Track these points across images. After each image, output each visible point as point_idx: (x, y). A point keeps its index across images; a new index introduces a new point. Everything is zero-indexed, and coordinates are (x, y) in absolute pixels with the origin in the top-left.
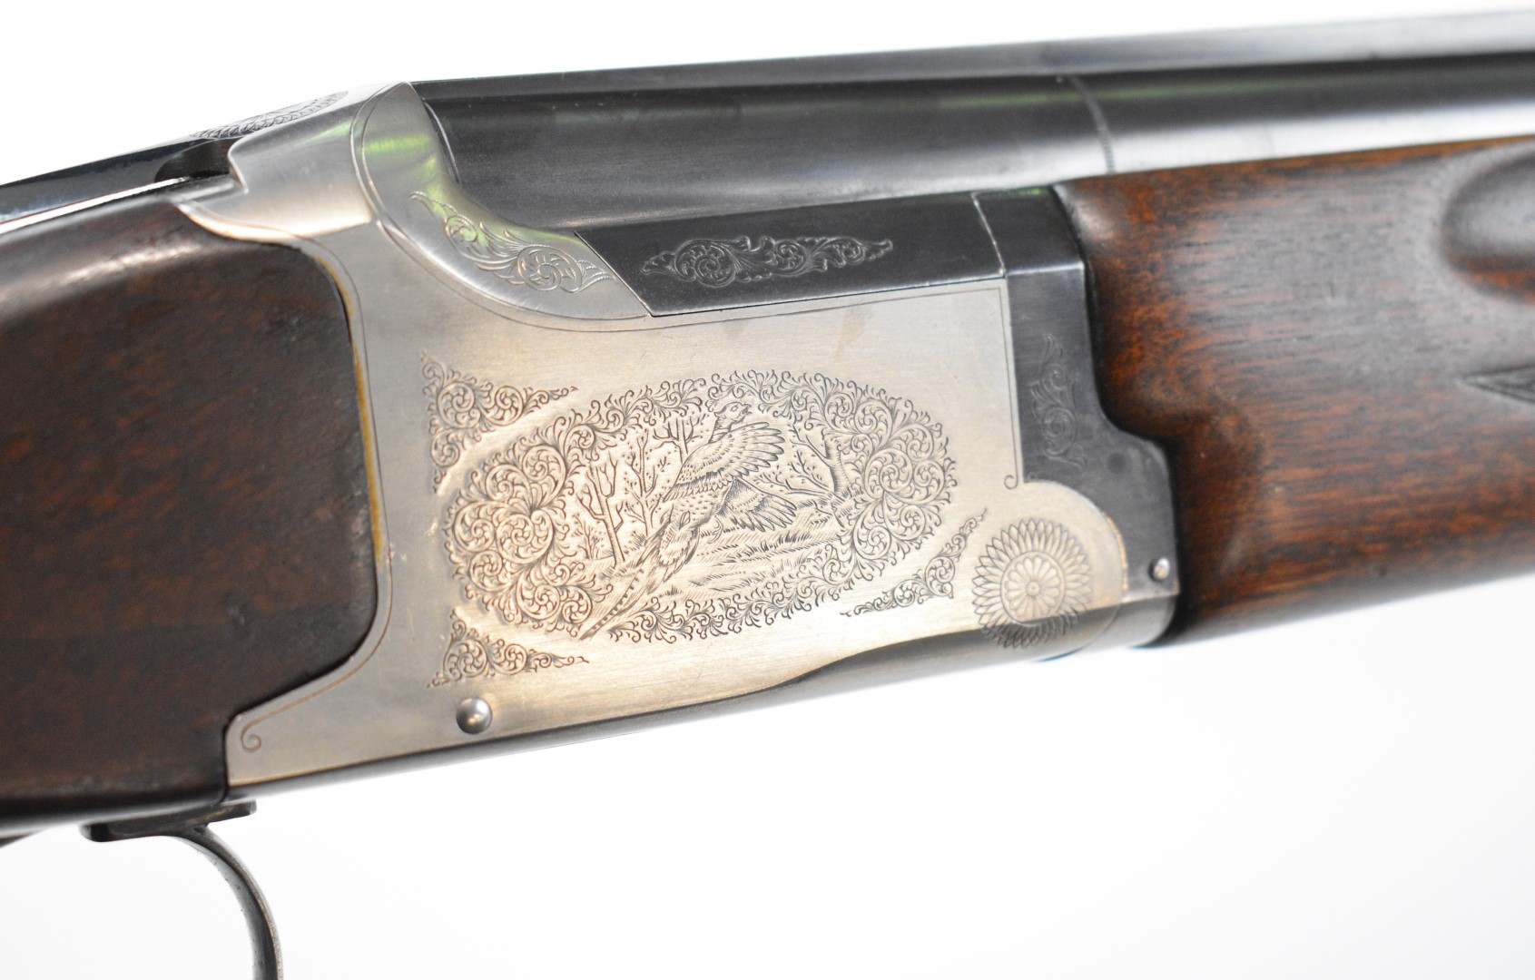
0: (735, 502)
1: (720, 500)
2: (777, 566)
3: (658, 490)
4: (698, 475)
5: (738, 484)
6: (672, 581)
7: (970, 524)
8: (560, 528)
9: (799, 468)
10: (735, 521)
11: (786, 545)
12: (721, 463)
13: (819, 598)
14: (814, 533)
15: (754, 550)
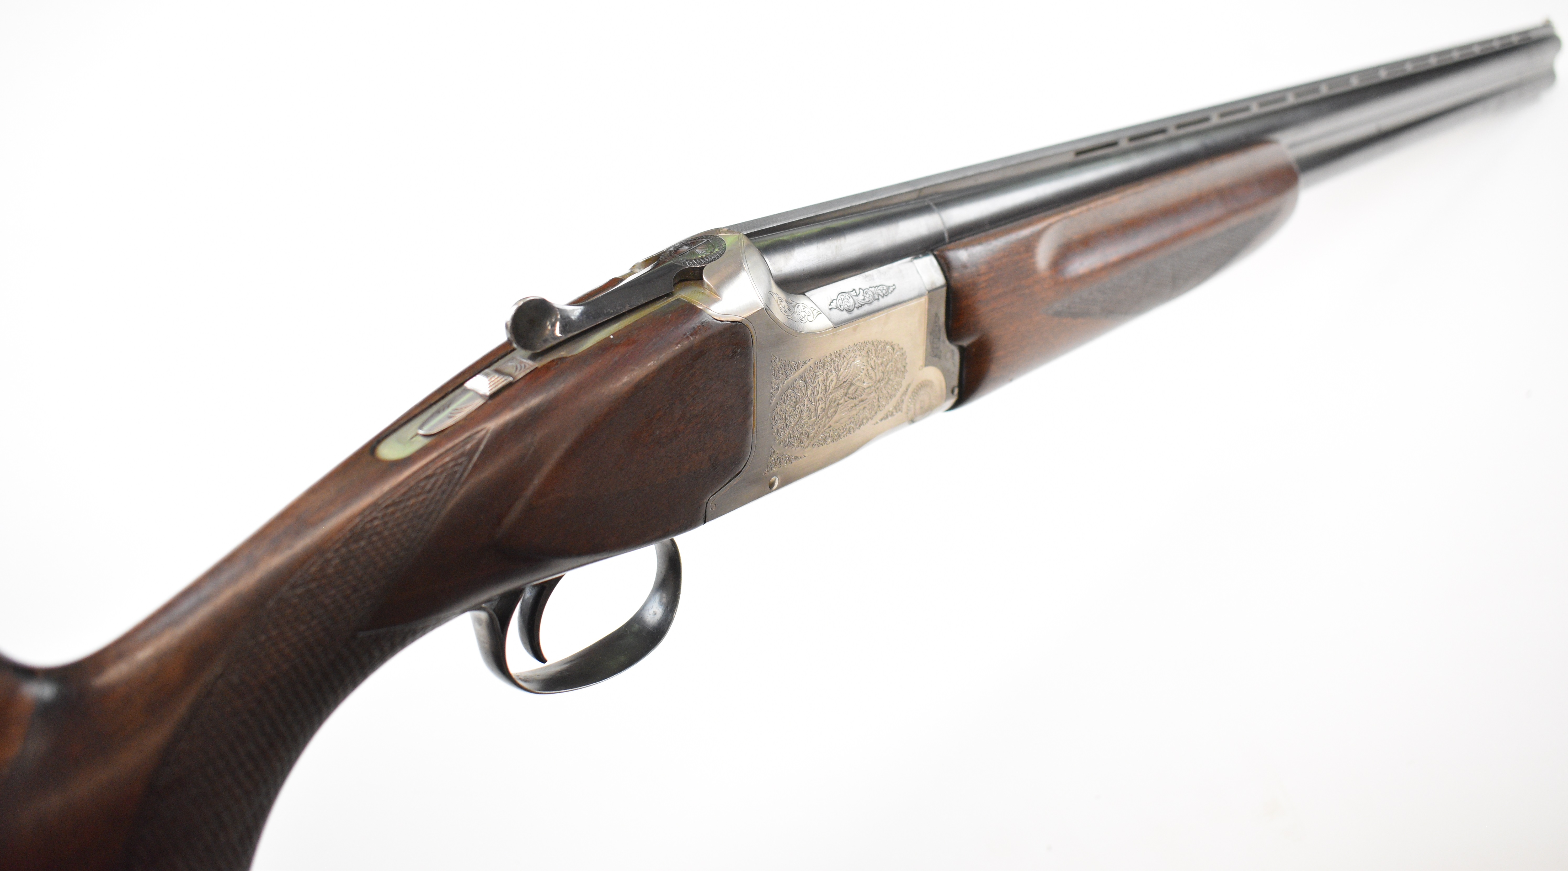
0: (850, 391)
1: (845, 391)
2: (858, 411)
3: (830, 391)
4: (841, 383)
5: (851, 384)
6: (830, 423)
7: (909, 385)
8: (803, 410)
9: (867, 375)
10: (849, 398)
11: (861, 403)
12: (846, 378)
13: (868, 420)
14: (868, 398)
15: (853, 407)
